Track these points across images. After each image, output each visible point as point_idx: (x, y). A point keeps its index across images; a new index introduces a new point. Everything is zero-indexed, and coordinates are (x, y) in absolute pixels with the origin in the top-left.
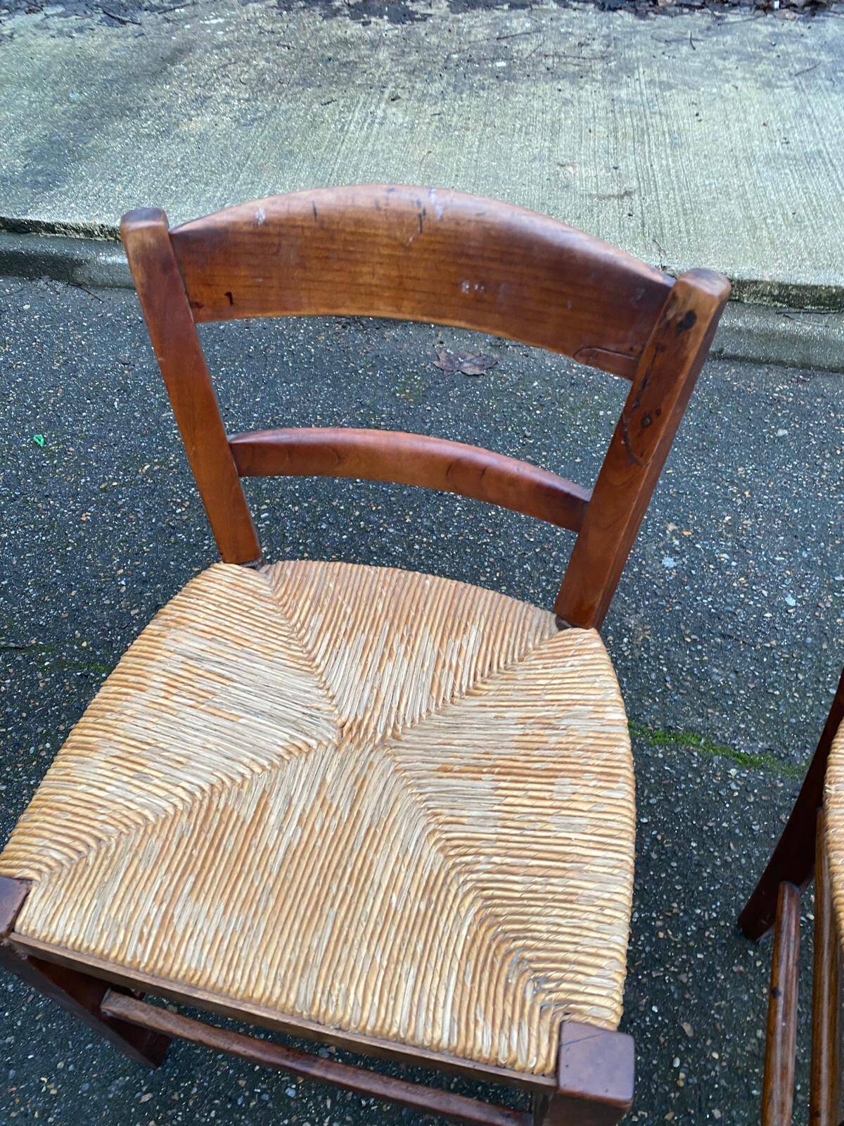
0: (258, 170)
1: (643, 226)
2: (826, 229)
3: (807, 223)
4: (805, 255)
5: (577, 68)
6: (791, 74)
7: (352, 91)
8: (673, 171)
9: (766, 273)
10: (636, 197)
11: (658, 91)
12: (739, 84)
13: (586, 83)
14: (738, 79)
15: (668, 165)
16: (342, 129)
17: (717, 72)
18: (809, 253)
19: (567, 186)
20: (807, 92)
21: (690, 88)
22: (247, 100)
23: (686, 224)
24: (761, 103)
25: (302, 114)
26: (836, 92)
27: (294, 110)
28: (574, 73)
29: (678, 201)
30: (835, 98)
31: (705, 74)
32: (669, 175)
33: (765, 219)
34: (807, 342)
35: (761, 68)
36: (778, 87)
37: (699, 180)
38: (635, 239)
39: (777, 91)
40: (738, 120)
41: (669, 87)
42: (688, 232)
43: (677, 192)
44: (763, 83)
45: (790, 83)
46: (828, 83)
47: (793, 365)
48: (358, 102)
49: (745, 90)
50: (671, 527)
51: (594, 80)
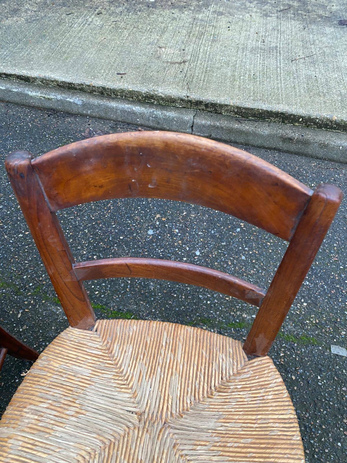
0: (26, 44)
1: (185, 77)
3: (258, 79)
5: (185, 4)
6: (277, 11)
7: (82, 9)
8: (208, 53)
9: (231, 101)
10: (187, 64)
11: (216, 16)
12: (253, 14)
13: (186, 11)
14: (253, 12)
15: (207, 50)
16: (71, 26)
17: (246, 8)
19: (159, 57)
20: (281, 19)
21: (230, 15)
22: (35, 11)
23: (205, 77)
24: (259, 23)
25: (56, 18)
26: (294, 20)
27: (54, 16)
28: (182, 6)
29: (205, 66)
30: (293, 22)
31: (240, 9)
32: (206, 54)
33: (240, 77)
34: (247, 134)
35: (266, 7)
36: (269, 16)
37: (218, 57)
38: (179, 82)
39: (268, 18)
40: (246, 31)
41: (221, 14)
42: (204, 81)
43: (206, 62)
44: (264, 14)
45: (276, 15)
46: (293, 16)
48: (83, 14)
49: (254, 17)
50: (158, 216)
51: (190, 10)
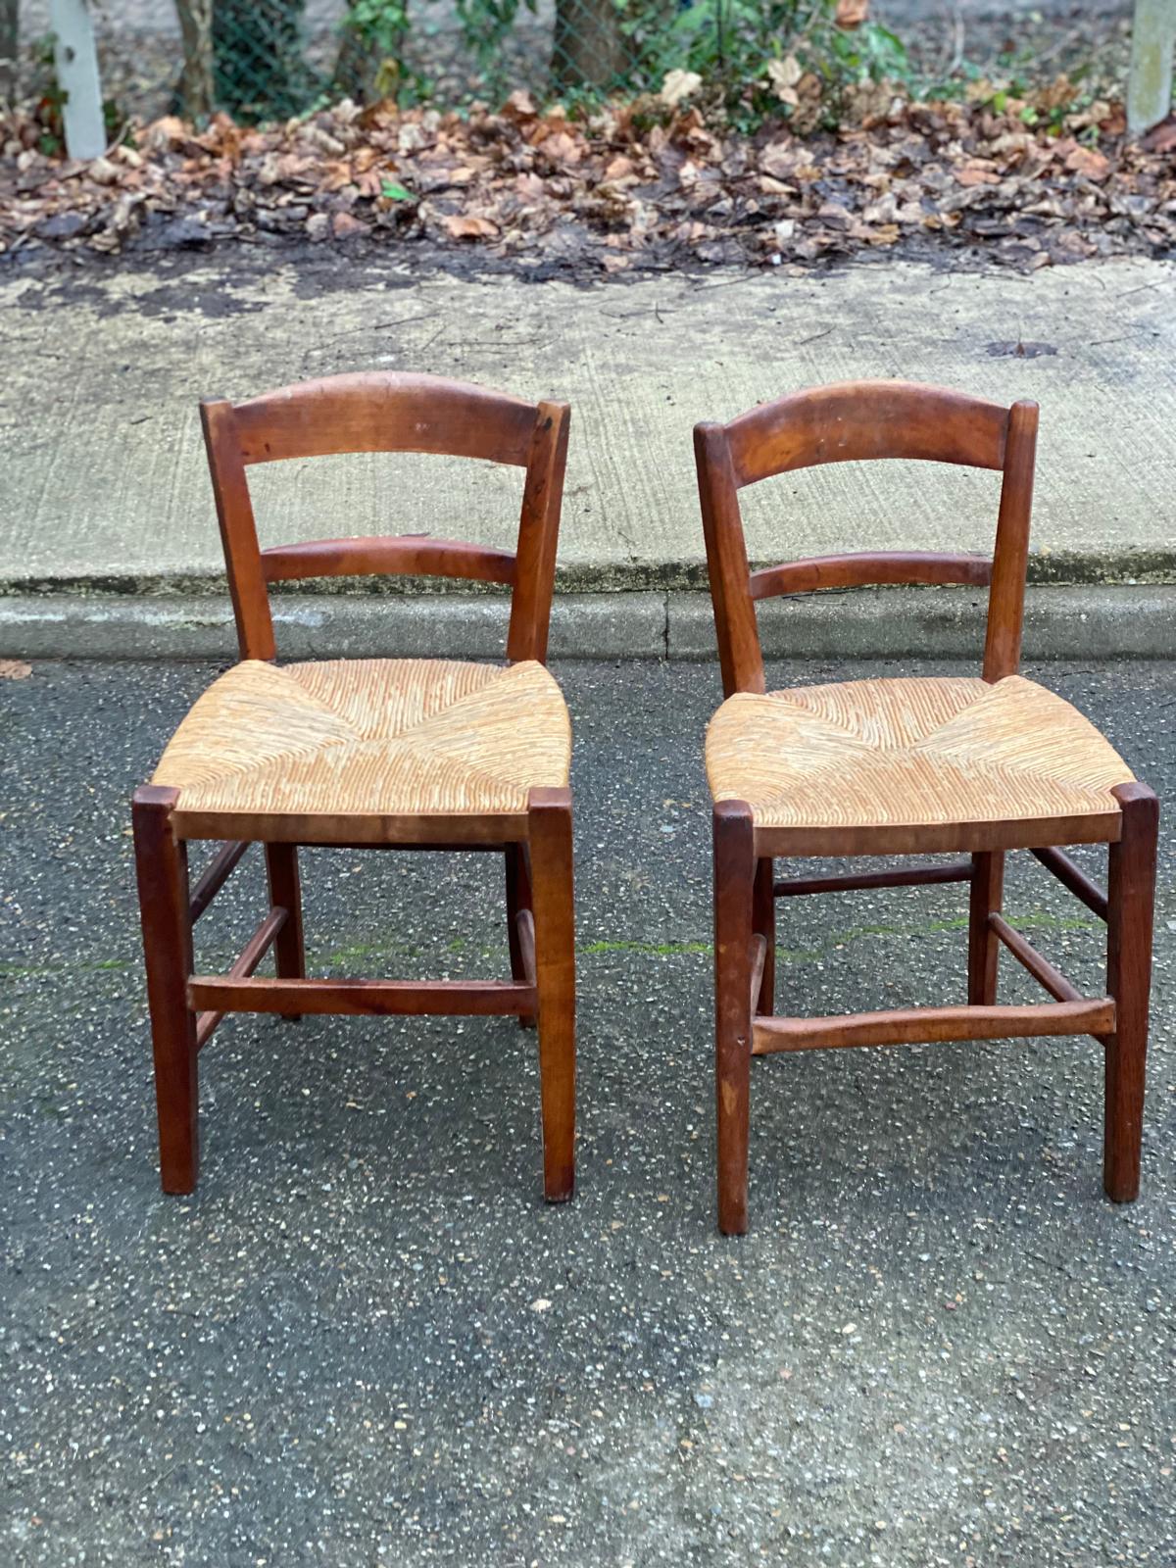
0: (61, 503)
1: (605, 519)
2: (834, 504)
3: (811, 500)
4: (808, 531)
5: (498, 357)
6: (795, 343)
7: (172, 405)
8: (639, 462)
9: (760, 552)
10: (593, 492)
11: (613, 375)
12: (725, 360)
13: (513, 373)
14: (723, 355)
15: (632, 456)
16: (170, 450)
17: (694, 348)
18: (813, 530)
19: (501, 488)
20: (816, 361)
21: (657, 369)
22: (15, 426)
23: (660, 513)
24: (755, 379)
25: (105, 435)
26: (855, 359)
27: (92, 432)
28: (494, 363)
29: (648, 491)
30: (853, 365)
31: (678, 352)
32: (635, 466)
33: (759, 501)
34: (825, 625)
35: (755, 338)
36: (777, 359)
37: (674, 468)
38: (595, 534)
39: (775, 364)
40: (724, 400)
41: (630, 370)
42: (662, 521)
43: (646, 483)
44: (758, 357)
45: (795, 353)
46: (846, 349)
47: (815, 656)
48: (186, 417)
49: (732, 366)
50: (669, 802)
51: (523, 369)
